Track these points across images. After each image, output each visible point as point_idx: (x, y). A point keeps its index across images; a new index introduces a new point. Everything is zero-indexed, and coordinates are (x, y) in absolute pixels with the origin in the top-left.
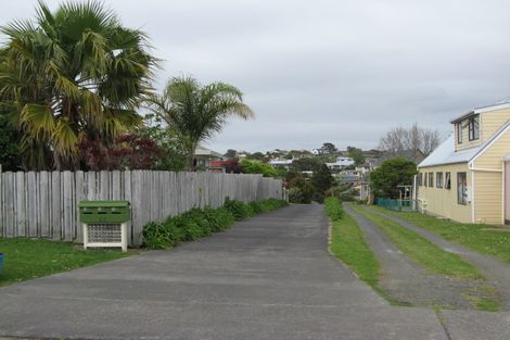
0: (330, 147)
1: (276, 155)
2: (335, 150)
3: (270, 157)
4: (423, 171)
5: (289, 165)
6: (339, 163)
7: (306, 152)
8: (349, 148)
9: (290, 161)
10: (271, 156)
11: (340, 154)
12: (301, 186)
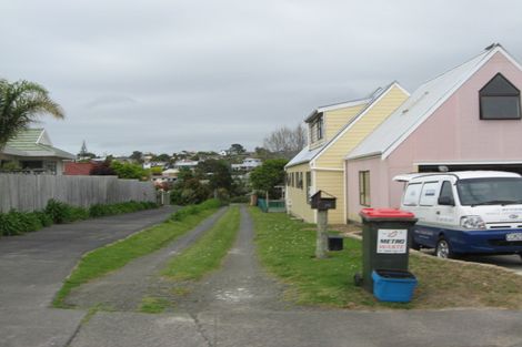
0: (238, 148)
1: (183, 157)
2: (243, 151)
3: (176, 159)
4: (289, 171)
5: (195, 166)
6: (246, 164)
7: (213, 154)
8: (257, 149)
9: (196, 163)
10: (177, 157)
11: (248, 155)
12: (195, 188)
